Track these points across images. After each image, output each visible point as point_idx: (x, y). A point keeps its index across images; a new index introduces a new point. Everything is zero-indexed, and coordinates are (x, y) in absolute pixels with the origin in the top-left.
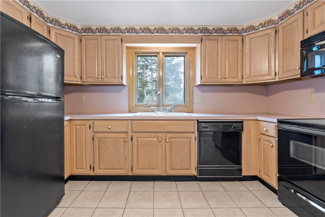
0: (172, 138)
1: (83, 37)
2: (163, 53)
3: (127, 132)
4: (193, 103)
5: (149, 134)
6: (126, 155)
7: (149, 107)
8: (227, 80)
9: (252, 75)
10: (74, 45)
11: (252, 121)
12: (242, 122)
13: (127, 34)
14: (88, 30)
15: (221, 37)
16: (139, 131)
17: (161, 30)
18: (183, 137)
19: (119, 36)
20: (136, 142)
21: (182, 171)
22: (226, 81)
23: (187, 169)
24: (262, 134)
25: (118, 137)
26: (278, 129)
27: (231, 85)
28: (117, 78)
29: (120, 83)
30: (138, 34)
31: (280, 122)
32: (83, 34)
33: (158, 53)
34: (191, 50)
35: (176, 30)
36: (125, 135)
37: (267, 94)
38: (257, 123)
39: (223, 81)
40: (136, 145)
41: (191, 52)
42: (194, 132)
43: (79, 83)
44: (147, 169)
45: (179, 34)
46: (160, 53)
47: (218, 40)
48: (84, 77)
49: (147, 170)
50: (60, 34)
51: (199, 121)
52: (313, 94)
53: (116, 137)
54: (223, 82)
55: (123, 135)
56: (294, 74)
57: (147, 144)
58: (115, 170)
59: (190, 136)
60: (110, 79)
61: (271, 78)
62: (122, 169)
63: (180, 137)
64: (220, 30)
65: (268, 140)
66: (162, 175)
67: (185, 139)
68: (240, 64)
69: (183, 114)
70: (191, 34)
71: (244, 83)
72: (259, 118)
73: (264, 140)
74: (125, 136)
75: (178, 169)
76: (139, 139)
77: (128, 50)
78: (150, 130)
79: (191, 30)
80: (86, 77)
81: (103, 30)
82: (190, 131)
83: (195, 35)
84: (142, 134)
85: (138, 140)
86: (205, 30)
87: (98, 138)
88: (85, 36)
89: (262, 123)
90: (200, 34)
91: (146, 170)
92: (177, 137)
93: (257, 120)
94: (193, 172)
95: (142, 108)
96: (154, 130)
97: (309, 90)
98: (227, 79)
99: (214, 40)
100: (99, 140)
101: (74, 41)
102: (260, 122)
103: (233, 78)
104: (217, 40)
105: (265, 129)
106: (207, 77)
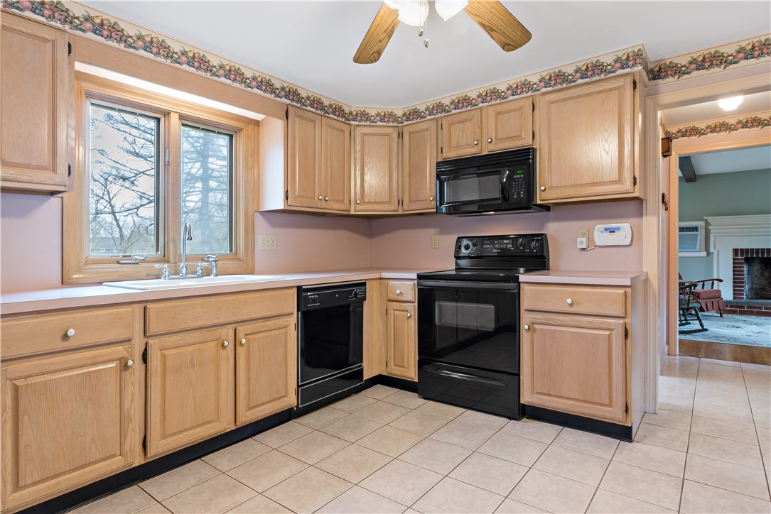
2: (182, 117)
4: (253, 251)
6: (129, 410)
7: (137, 263)
9: (366, 200)
11: (374, 281)
12: (364, 284)
17: (200, 62)
20: (159, 362)
21: (270, 404)
22: (328, 207)
24: (390, 301)
26: (419, 289)
27: (323, 215)
31: (420, 277)
33: (167, 114)
34: (251, 127)
35: (234, 74)
36: (126, 349)
37: (371, 234)
38: (381, 283)
39: (323, 207)
40: (159, 371)
41: (249, 130)
42: (292, 314)
45: (243, 86)
46: (172, 113)
49: (191, 432)
51: (304, 287)
52: (437, 237)
56: (425, 207)
59: (285, 324)
61: (393, 208)
62: (113, 456)
63: (267, 329)
64: (317, 103)
65: (403, 308)
66: (227, 431)
67: (277, 332)
69: (243, 278)
70: (267, 95)
71: (353, 212)
72: (385, 275)
73: (394, 310)
76: (166, 352)
79: (265, 85)
84: (176, 338)
85: (164, 358)
86: (292, 94)
89: (391, 282)
90: (284, 100)
91: (187, 433)
93: (381, 279)
94: (291, 400)
95: (114, 268)
97: (432, 231)
98: (329, 202)
99: (309, 120)
102: (386, 281)
103: (337, 201)
104: (314, 122)
105: (398, 292)
106: (297, 194)
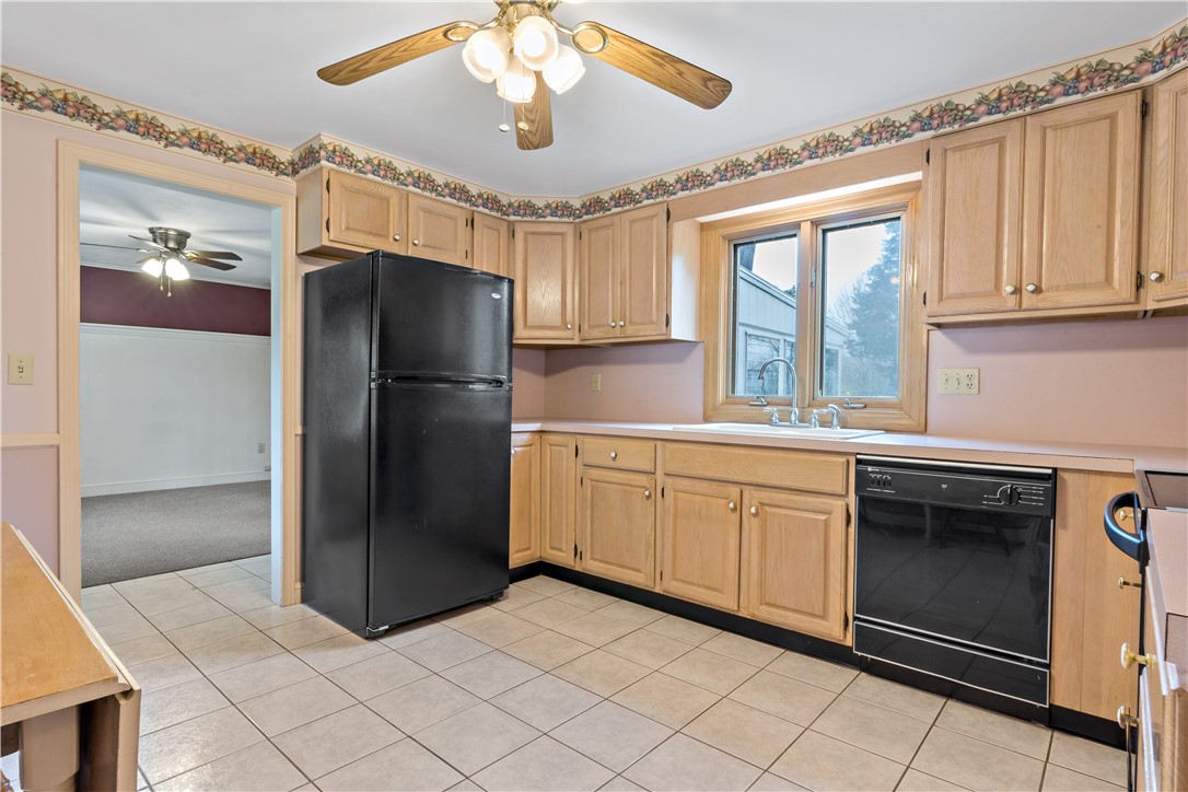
0: (768, 505)
1: (583, 226)
3: (654, 473)
5: (705, 484)
8: (1044, 300)
10: (564, 250)
13: (681, 194)
14: (595, 205)
15: (1017, 125)
16: (680, 472)
18: (803, 507)
19: (660, 206)
23: (814, 616)
25: (632, 483)
28: (654, 323)
29: (663, 338)
30: (711, 188)
32: (585, 217)
43: (576, 342)
44: (699, 586)
47: (1004, 137)
48: (585, 327)
50: (533, 233)
53: (626, 482)
54: (1025, 310)
55: (643, 480)
57: (700, 513)
58: (624, 570)
60: (638, 327)
68: (1123, 224)
74: (646, 483)
75: (785, 608)
77: (705, 233)
78: (709, 474)
80: (590, 327)
81: (625, 198)
82: (827, 489)
83: (899, 143)
87: (591, 480)
88: (590, 223)
92: (784, 504)
96: (718, 476)
100: (592, 486)
101: (564, 242)
